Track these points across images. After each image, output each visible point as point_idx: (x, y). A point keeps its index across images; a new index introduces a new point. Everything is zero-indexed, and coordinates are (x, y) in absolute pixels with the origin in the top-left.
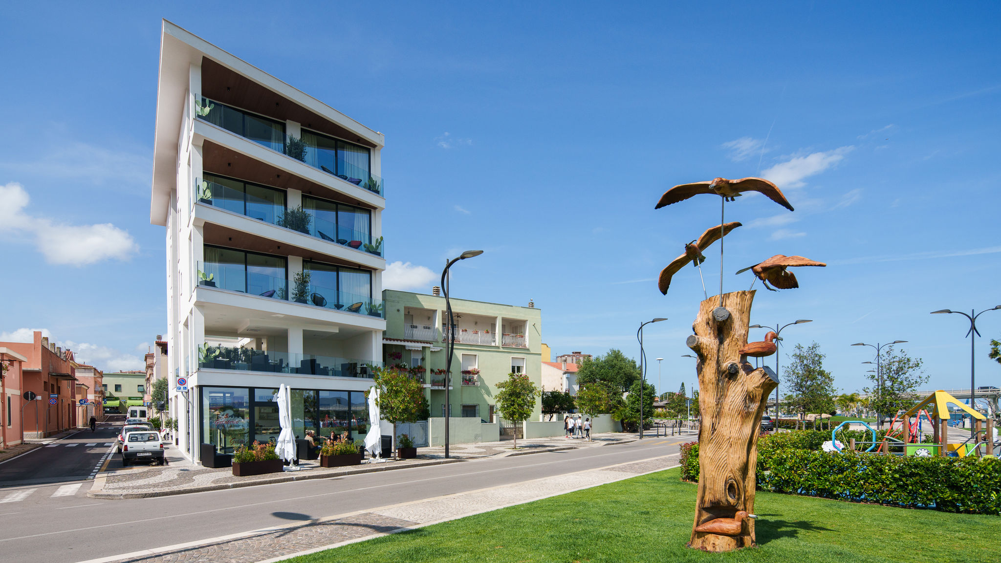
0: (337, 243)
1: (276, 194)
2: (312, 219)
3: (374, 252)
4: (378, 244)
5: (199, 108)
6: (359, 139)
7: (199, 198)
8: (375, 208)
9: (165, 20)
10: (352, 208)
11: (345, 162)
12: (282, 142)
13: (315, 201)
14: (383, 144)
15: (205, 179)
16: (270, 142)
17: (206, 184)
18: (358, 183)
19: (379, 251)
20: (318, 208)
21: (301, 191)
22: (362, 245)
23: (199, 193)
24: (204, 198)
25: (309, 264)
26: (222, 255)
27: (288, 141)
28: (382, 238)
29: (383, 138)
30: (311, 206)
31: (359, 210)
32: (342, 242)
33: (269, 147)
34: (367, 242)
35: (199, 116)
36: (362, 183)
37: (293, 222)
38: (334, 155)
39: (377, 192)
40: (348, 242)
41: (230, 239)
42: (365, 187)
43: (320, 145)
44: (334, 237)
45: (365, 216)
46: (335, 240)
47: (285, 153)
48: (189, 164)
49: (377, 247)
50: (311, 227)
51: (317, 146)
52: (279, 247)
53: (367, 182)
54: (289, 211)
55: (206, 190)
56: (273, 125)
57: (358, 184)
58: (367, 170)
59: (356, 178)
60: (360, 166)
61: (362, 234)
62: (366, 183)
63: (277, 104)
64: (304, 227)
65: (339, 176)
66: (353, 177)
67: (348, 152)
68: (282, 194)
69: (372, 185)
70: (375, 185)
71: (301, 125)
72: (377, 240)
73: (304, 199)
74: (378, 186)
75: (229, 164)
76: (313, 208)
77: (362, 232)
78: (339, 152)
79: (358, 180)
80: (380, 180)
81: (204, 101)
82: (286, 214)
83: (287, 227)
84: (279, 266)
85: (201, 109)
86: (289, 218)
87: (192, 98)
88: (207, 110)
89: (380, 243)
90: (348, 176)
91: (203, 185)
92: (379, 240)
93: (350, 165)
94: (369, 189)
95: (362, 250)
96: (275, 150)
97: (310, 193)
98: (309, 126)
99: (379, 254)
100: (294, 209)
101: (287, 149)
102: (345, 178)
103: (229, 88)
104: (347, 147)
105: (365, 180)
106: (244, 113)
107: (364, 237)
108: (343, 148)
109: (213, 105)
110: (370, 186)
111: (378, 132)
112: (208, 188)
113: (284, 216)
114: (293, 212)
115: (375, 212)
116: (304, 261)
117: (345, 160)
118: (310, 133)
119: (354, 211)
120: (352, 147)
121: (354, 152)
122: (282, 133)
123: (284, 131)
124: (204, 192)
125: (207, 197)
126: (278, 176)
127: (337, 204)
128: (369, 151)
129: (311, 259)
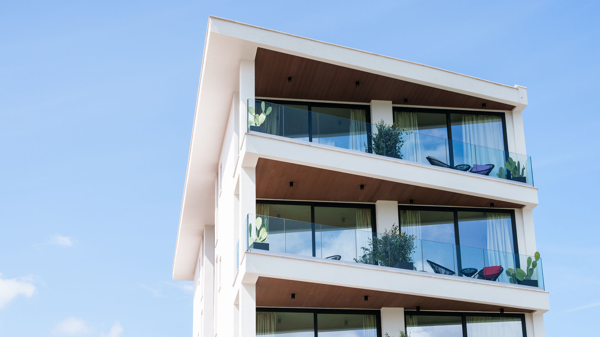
0: (459, 276)
1: (359, 212)
2: (416, 243)
3: (524, 280)
4: (531, 267)
5: (251, 118)
6: (484, 103)
7: (251, 243)
8: (520, 207)
9: (211, 17)
10: (482, 213)
11: (465, 145)
12: (366, 132)
13: (419, 212)
14: (525, 102)
15: (259, 213)
16: (349, 135)
17: (260, 220)
18: (487, 171)
19: (533, 278)
20: (424, 221)
21: (397, 202)
22: (504, 273)
23: (250, 236)
24: (259, 241)
25: (415, 318)
26: (279, 321)
27: (375, 131)
28: (537, 256)
29: (523, 93)
30: (414, 220)
31: (493, 214)
32: (469, 273)
33: (347, 147)
34: (511, 265)
35: (253, 128)
36: (496, 170)
37: (387, 253)
38: (446, 137)
39: (523, 180)
40: (479, 271)
41: (293, 296)
42: (500, 176)
43: (422, 125)
44: (453, 266)
45: (506, 221)
46: (457, 272)
47: (370, 151)
48: (237, 195)
49: (531, 271)
50: (415, 256)
51: (419, 126)
52: (366, 298)
53: (503, 166)
54: (379, 237)
55: (261, 228)
56: (352, 113)
57: (487, 174)
58: (502, 148)
59: (484, 163)
60: (490, 145)
61: (501, 253)
62: (501, 168)
63: (357, 83)
64: (405, 258)
65: (456, 168)
66: (479, 164)
67: (467, 125)
68: (368, 212)
69: (511, 169)
70: (517, 169)
71: (393, 103)
72: (529, 259)
73: (402, 212)
74: (523, 169)
75: (291, 184)
76: (417, 223)
77: (501, 250)
78: (454, 127)
79: (488, 167)
80: (526, 159)
81: (258, 102)
82: (375, 241)
83: (376, 264)
84: (366, 327)
85: (255, 117)
86: (380, 247)
87: (242, 107)
88: (262, 118)
89: (535, 265)
90: (470, 164)
91: (257, 222)
92: (533, 259)
93: (473, 147)
94: (508, 177)
95: (503, 281)
96: (356, 149)
97: (412, 202)
98: (406, 101)
99: (534, 284)
100: (388, 231)
101: (373, 143)
102: (466, 168)
103: (290, 79)
104: (467, 118)
105: (499, 163)
106: (310, 105)
107: (506, 257)
108: (459, 121)
109: (270, 109)
110: (508, 172)
111: (515, 86)
112: (263, 225)
113: (372, 246)
114: (386, 238)
115: (521, 213)
116: (406, 313)
117: (464, 141)
118: (406, 112)
119: (485, 217)
120: (474, 116)
121: (477, 123)
122: (365, 123)
123: (368, 119)
124: (258, 232)
125: (262, 240)
126: (362, 187)
127: (455, 210)
128: (502, 116)
129: (418, 308)
